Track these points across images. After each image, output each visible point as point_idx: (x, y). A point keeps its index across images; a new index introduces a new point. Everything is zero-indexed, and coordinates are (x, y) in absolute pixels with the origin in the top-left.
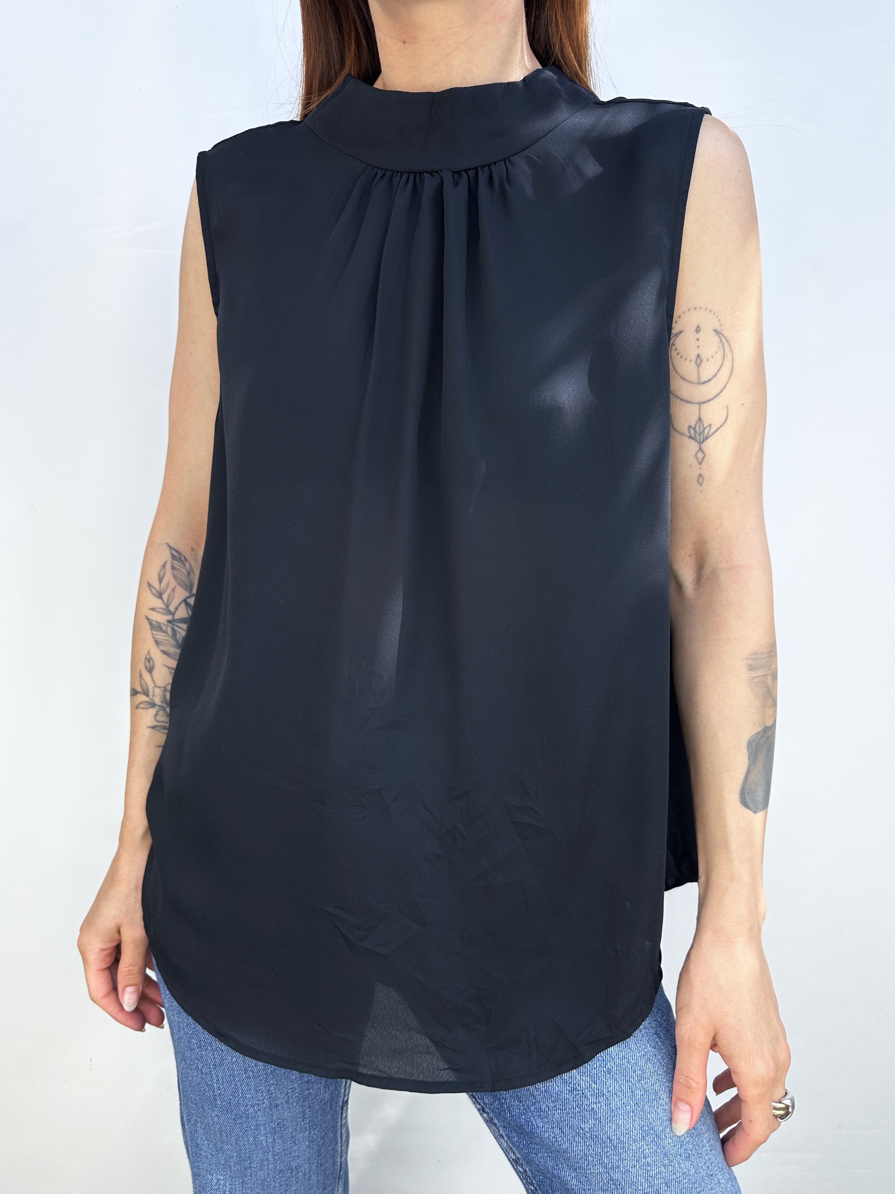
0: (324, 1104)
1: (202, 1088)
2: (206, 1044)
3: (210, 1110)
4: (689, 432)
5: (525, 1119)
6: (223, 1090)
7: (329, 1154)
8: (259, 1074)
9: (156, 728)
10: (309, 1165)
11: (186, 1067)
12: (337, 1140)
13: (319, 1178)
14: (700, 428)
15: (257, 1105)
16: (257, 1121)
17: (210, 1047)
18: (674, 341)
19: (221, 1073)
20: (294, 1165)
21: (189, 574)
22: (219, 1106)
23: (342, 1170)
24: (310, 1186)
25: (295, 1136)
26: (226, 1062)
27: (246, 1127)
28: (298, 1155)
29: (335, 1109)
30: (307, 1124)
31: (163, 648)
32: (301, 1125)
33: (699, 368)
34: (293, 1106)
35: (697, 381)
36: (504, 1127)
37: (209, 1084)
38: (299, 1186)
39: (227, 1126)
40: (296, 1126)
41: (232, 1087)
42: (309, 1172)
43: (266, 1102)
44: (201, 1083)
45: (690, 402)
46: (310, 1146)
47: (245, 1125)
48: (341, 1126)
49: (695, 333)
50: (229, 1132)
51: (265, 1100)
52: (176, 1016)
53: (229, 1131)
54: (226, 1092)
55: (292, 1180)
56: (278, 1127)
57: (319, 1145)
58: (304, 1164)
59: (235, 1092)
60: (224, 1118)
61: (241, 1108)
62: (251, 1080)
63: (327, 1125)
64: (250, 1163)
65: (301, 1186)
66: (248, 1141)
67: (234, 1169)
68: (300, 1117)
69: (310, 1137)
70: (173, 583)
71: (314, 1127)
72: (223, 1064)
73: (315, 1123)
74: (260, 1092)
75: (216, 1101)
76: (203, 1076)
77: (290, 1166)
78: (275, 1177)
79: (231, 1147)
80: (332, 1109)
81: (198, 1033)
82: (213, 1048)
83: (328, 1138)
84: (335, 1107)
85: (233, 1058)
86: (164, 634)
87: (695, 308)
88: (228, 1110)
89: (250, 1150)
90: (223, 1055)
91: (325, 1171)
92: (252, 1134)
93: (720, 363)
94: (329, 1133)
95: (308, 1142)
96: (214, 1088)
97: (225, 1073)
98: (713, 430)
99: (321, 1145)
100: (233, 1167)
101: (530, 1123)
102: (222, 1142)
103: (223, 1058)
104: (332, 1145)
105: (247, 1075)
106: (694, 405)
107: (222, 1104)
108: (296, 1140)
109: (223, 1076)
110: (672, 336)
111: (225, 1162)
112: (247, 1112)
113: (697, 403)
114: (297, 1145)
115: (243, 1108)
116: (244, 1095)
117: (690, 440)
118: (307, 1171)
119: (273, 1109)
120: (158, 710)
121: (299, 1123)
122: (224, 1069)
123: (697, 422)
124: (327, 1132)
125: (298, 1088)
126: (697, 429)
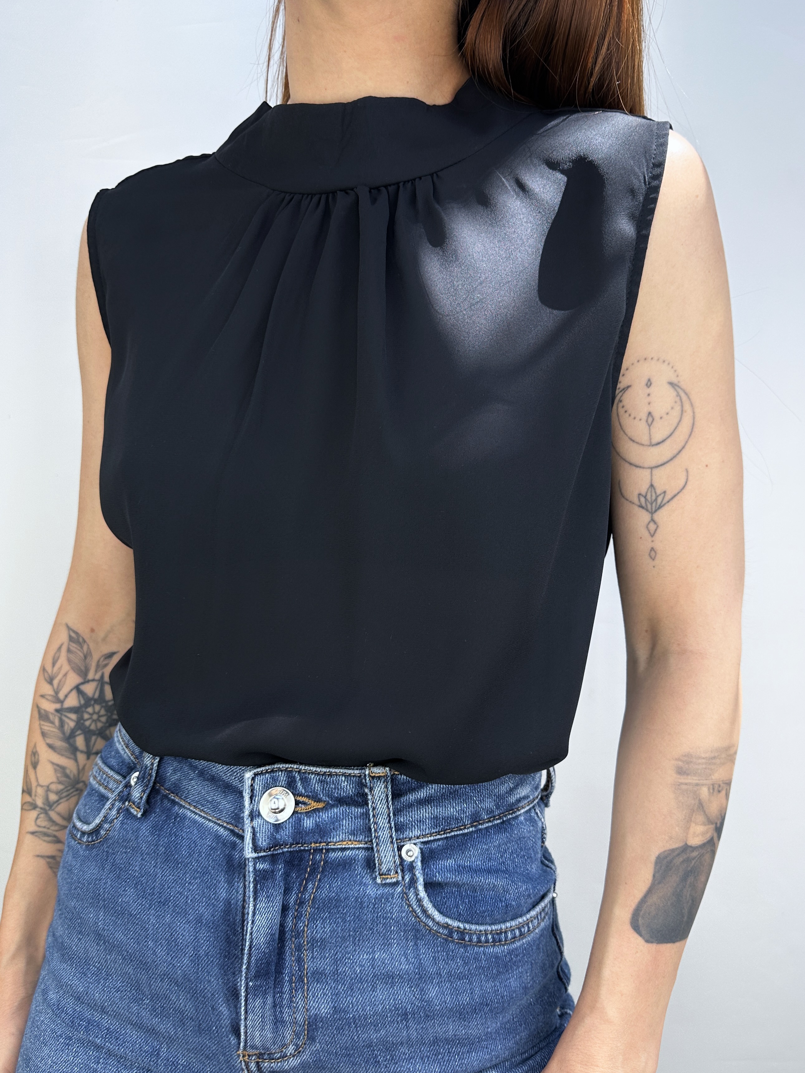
4: (639, 500)
9: (36, 834)
14: (651, 496)
18: (621, 397)
21: (85, 657)
31: (49, 741)
33: (651, 427)
35: (648, 443)
45: (640, 467)
49: (646, 387)
70: (66, 667)
86: (50, 725)
87: (645, 359)
93: (676, 421)
98: (668, 497)
106: (645, 470)
110: (617, 391)
113: (649, 468)
117: (641, 509)
120: (39, 813)
123: (648, 490)
126: (649, 497)
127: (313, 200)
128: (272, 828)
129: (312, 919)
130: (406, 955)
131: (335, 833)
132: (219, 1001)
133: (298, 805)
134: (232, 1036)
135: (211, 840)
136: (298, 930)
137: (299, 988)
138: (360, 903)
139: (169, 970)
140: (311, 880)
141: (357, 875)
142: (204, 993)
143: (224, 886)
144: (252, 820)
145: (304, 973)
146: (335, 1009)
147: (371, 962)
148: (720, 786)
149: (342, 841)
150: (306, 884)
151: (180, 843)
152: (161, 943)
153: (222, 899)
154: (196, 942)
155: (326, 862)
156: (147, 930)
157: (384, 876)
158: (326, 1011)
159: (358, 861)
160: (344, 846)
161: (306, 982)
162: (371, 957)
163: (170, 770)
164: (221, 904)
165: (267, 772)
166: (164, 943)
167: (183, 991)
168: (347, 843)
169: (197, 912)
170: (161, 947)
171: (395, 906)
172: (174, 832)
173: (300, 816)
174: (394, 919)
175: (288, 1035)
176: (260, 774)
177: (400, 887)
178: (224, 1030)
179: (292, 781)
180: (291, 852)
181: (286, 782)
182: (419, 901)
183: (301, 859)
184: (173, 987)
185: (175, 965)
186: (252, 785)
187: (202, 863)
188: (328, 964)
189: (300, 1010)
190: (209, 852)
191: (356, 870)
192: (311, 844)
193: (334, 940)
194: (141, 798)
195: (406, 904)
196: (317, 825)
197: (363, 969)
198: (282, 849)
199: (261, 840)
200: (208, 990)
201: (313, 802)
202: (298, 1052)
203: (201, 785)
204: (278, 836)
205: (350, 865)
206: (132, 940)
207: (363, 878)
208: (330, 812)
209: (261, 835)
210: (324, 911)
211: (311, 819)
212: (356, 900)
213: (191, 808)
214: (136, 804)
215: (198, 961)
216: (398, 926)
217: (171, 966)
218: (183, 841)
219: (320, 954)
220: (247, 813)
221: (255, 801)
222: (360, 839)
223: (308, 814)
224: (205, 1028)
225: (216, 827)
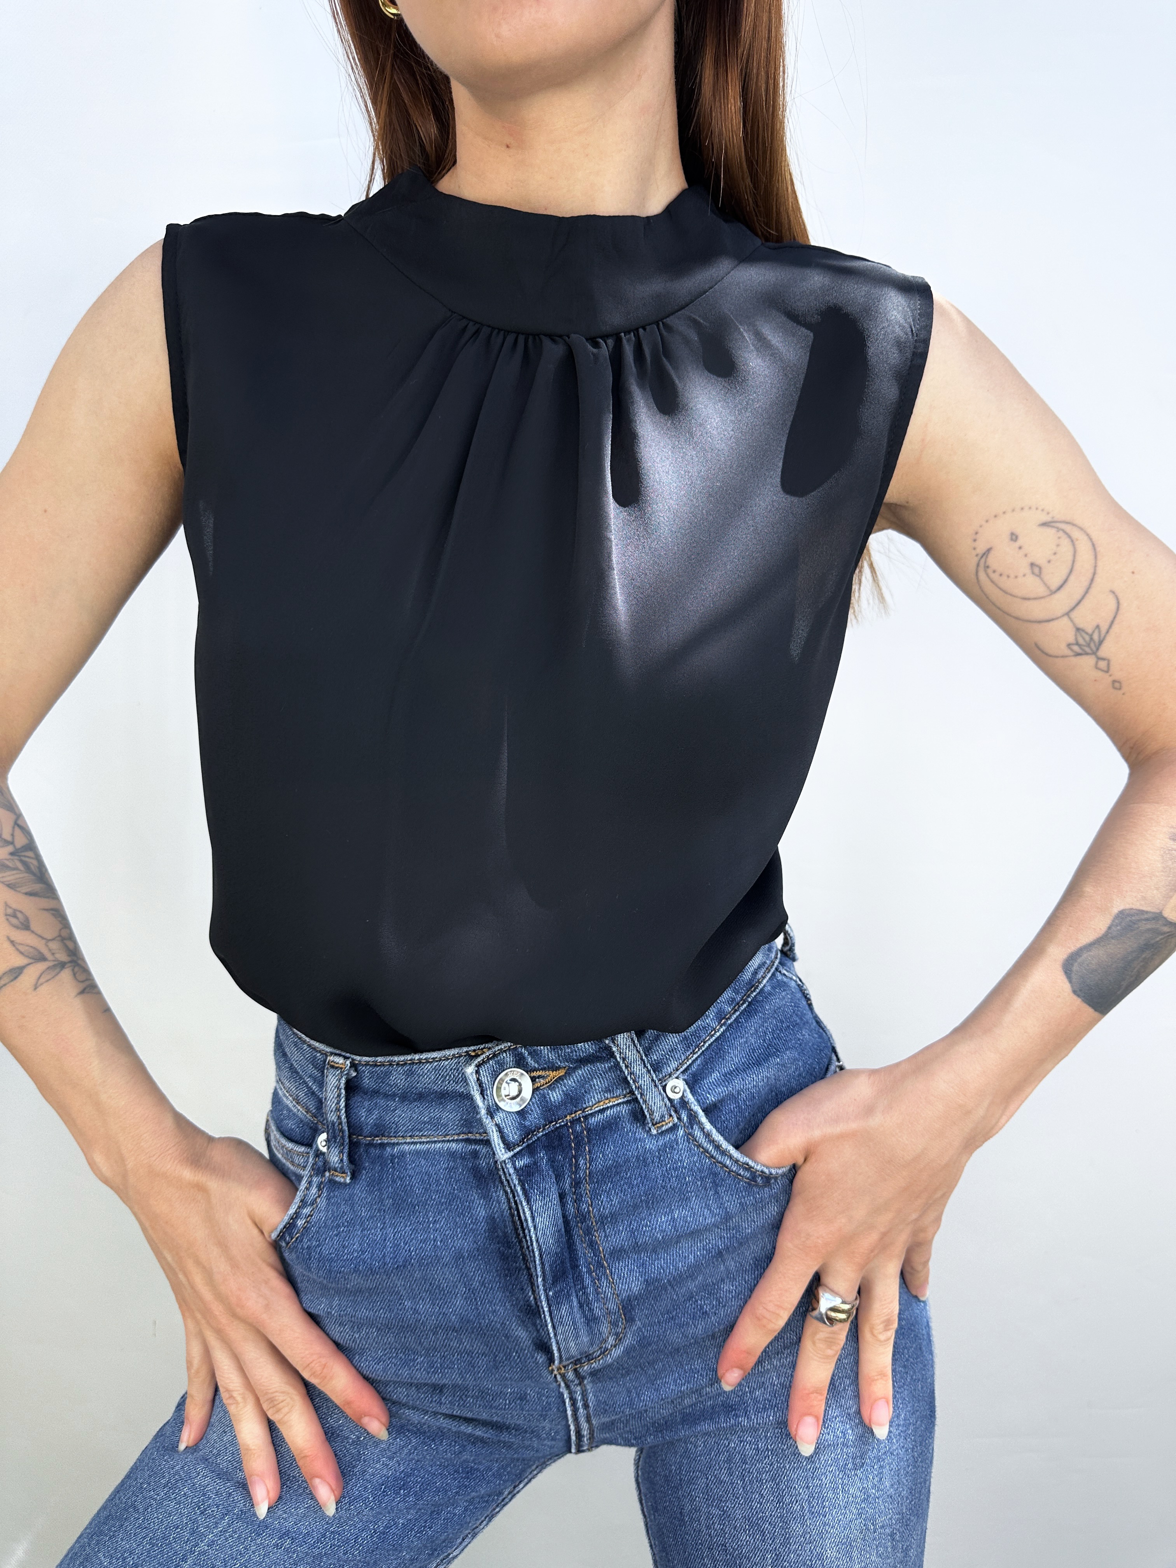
4: (1073, 650)
33: (1042, 576)
49: (1012, 542)
93: (1070, 553)
98: (1104, 629)
106: (1060, 619)
126: (1081, 641)
127: (508, 339)
128: (517, 1117)
129: (595, 1195)
130: (708, 1206)
131: (589, 1097)
132: (513, 1327)
133: (535, 1080)
134: (538, 1354)
135: (446, 1161)
136: (583, 1213)
137: (601, 1276)
138: (643, 1160)
139: (440, 1322)
140: (580, 1155)
141: (627, 1133)
142: (491, 1327)
143: (479, 1204)
144: (492, 1118)
145: (601, 1257)
146: (647, 1282)
147: (672, 1223)
149: (599, 1102)
150: (576, 1161)
151: (409, 1184)
152: (421, 1297)
153: (482, 1218)
154: (464, 1278)
155: (589, 1130)
156: (398, 1293)
157: (658, 1125)
158: (638, 1288)
159: (624, 1118)
160: (602, 1107)
161: (606, 1265)
162: (670, 1217)
163: (363, 1113)
164: (483, 1224)
165: (489, 1059)
166: (426, 1295)
167: (465, 1334)
168: (604, 1103)
169: (453, 1249)
170: (423, 1301)
171: (682, 1152)
172: (397, 1177)
173: (542, 1092)
174: (686, 1167)
175: (605, 1328)
176: (482, 1064)
177: (681, 1129)
178: (526, 1351)
179: (520, 1059)
180: (546, 1134)
181: (514, 1062)
182: (708, 1135)
183: (560, 1138)
184: (451, 1335)
185: (446, 1312)
186: (478, 1079)
187: (444, 1192)
188: (625, 1239)
189: (610, 1298)
190: (448, 1176)
191: (625, 1128)
192: (566, 1117)
193: (625, 1211)
194: (342, 1160)
195: (695, 1145)
196: (566, 1095)
197: (665, 1234)
198: (536, 1135)
199: (511, 1135)
200: (496, 1322)
201: (551, 1072)
202: (619, 1340)
203: (409, 1110)
204: (527, 1123)
205: (617, 1124)
206: (381, 1311)
207: (635, 1133)
208: (574, 1076)
209: (509, 1129)
210: (605, 1182)
211: (557, 1090)
212: (638, 1158)
213: (408, 1140)
214: (339, 1169)
215: (474, 1295)
216: (693, 1175)
217: (441, 1316)
218: (413, 1180)
219: (613, 1229)
220: (483, 1112)
221: (487, 1095)
222: (618, 1094)
223: (551, 1087)
224: (502, 1359)
225: (446, 1146)
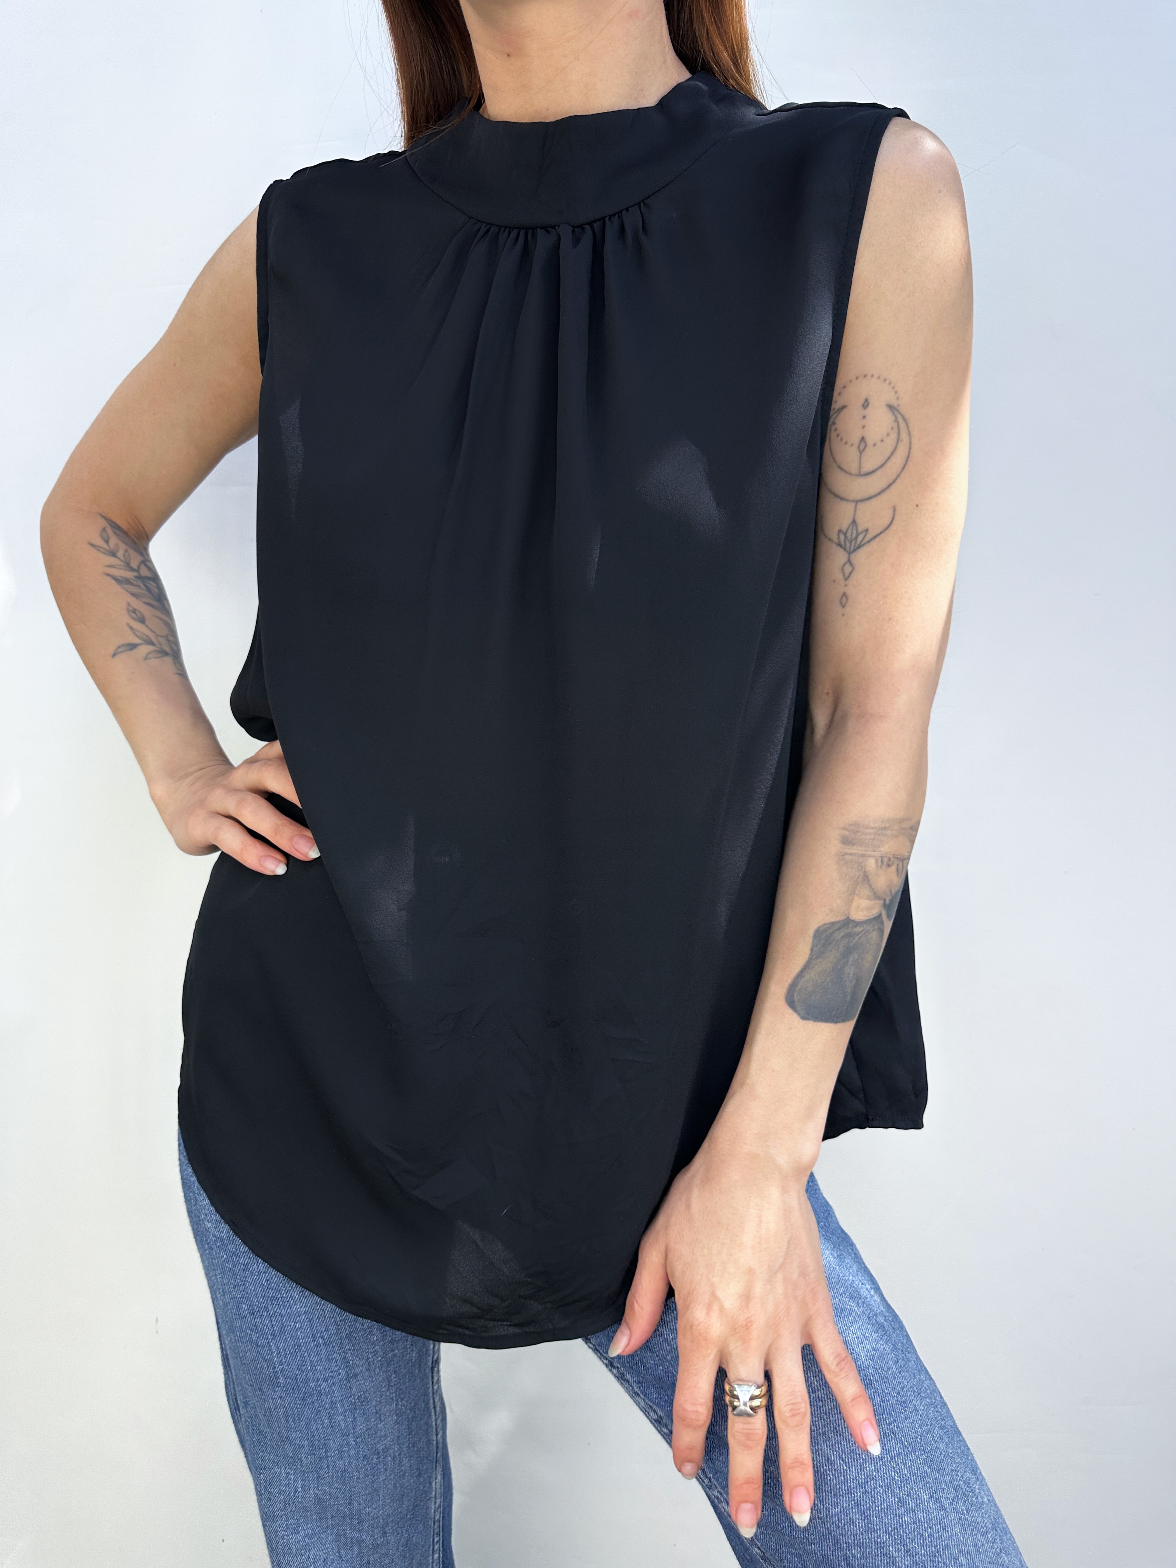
0: (411, 1366)
1: (259, 1365)
2: (260, 1309)
3: (271, 1392)
4: (839, 537)
5: (663, 1370)
6: (286, 1364)
7: (421, 1430)
8: (331, 1340)
10: (398, 1447)
11: (236, 1340)
12: (430, 1412)
13: (412, 1462)
15: (331, 1378)
16: (332, 1398)
17: (266, 1312)
18: (834, 419)
19: (282, 1344)
20: (380, 1447)
22: (282, 1385)
23: (438, 1451)
24: (401, 1473)
25: (380, 1410)
26: (288, 1329)
27: (318, 1407)
28: (385, 1435)
29: (424, 1371)
30: (393, 1393)
32: (386, 1396)
34: (375, 1373)
36: (639, 1382)
37: (267, 1359)
38: (388, 1474)
39: (294, 1409)
40: (381, 1398)
41: (298, 1360)
42: (400, 1455)
43: (342, 1373)
44: (256, 1359)
45: (844, 499)
46: (398, 1421)
47: (317, 1404)
48: (433, 1393)
49: (862, 408)
50: (297, 1417)
51: (341, 1371)
52: (218, 1277)
53: (296, 1415)
54: (290, 1367)
55: (380, 1467)
56: (358, 1402)
57: (409, 1419)
58: (392, 1445)
59: (301, 1366)
60: (289, 1400)
61: (311, 1385)
62: (321, 1349)
63: (416, 1392)
64: (326, 1452)
65: (390, 1475)
66: (323, 1424)
67: (306, 1462)
68: (385, 1386)
69: (398, 1410)
71: (402, 1396)
72: (284, 1332)
73: (402, 1390)
74: (334, 1361)
75: (278, 1379)
76: (259, 1350)
77: (376, 1450)
78: (359, 1465)
79: (300, 1435)
80: (421, 1372)
81: (249, 1296)
82: (270, 1314)
83: (419, 1410)
84: (424, 1369)
85: (297, 1323)
87: (865, 376)
88: (295, 1389)
89: (326, 1435)
90: (284, 1321)
91: (419, 1453)
92: (326, 1415)
94: (420, 1403)
95: (396, 1416)
96: (275, 1364)
97: (287, 1343)
98: (870, 536)
99: (411, 1419)
100: (304, 1460)
101: (670, 1374)
102: (289, 1429)
103: (283, 1324)
104: (424, 1418)
105: (316, 1342)
106: (849, 503)
107: (286, 1383)
108: (382, 1416)
109: (286, 1347)
110: (832, 414)
111: (294, 1455)
112: (319, 1389)
113: (854, 501)
114: (383, 1421)
115: (314, 1383)
116: (314, 1368)
117: (839, 548)
118: (397, 1455)
119: (351, 1380)
121: (384, 1393)
122: (286, 1338)
123: (849, 526)
124: (417, 1401)
125: (380, 1351)
126: (849, 534)
127: (511, 234)
148: (890, 860)
